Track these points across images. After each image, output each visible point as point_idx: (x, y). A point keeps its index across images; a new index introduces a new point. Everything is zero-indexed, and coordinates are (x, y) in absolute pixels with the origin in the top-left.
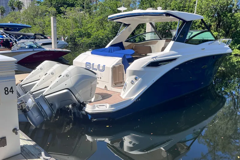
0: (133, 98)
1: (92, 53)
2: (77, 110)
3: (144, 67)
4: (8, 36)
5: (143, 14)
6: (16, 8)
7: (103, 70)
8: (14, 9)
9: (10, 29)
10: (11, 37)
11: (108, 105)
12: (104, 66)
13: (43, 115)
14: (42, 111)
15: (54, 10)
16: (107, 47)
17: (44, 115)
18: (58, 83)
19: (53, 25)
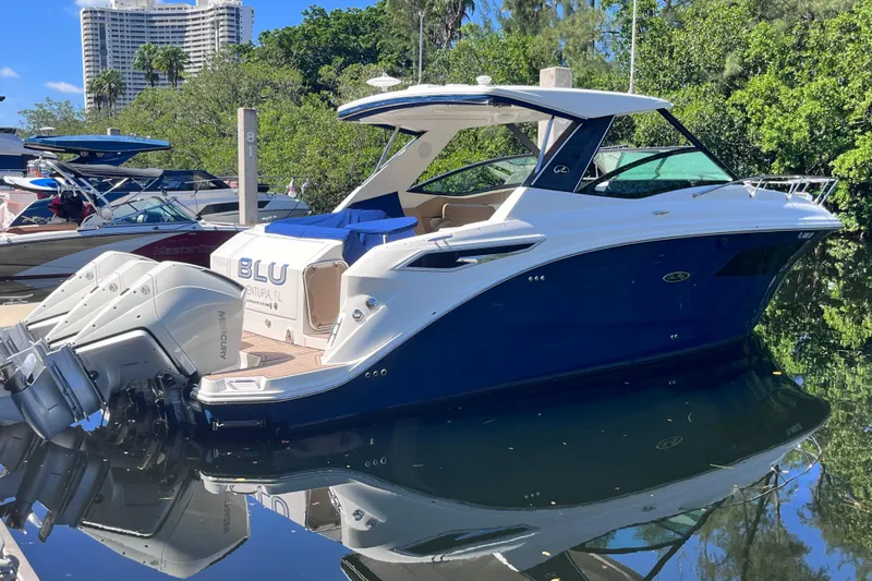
0: (353, 365)
1: (268, 230)
2: (180, 399)
3: (399, 270)
4: (72, 182)
5: (429, 100)
6: (162, 74)
7: (280, 282)
8: (155, 77)
9: (100, 155)
10: (82, 184)
11: (263, 381)
12: (286, 266)
13: (67, 404)
14: (65, 391)
15: (292, 77)
16: (338, 210)
17: (71, 406)
18: (117, 311)
19: (245, 136)
